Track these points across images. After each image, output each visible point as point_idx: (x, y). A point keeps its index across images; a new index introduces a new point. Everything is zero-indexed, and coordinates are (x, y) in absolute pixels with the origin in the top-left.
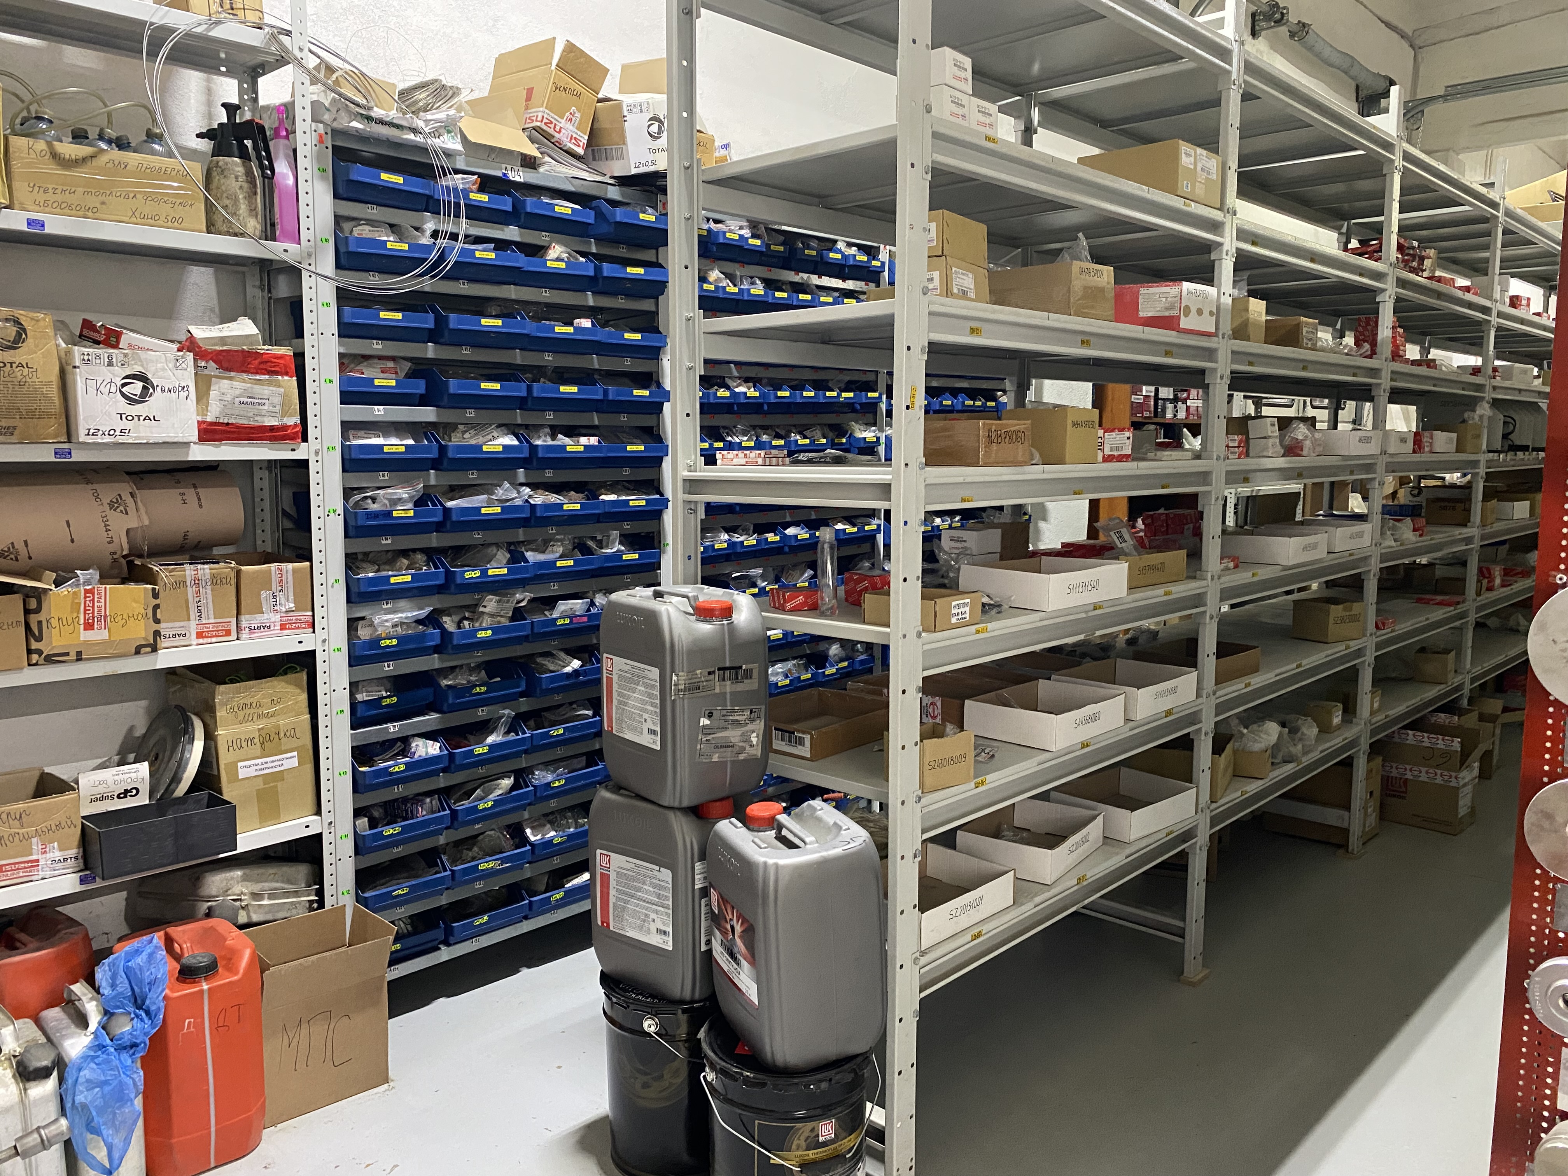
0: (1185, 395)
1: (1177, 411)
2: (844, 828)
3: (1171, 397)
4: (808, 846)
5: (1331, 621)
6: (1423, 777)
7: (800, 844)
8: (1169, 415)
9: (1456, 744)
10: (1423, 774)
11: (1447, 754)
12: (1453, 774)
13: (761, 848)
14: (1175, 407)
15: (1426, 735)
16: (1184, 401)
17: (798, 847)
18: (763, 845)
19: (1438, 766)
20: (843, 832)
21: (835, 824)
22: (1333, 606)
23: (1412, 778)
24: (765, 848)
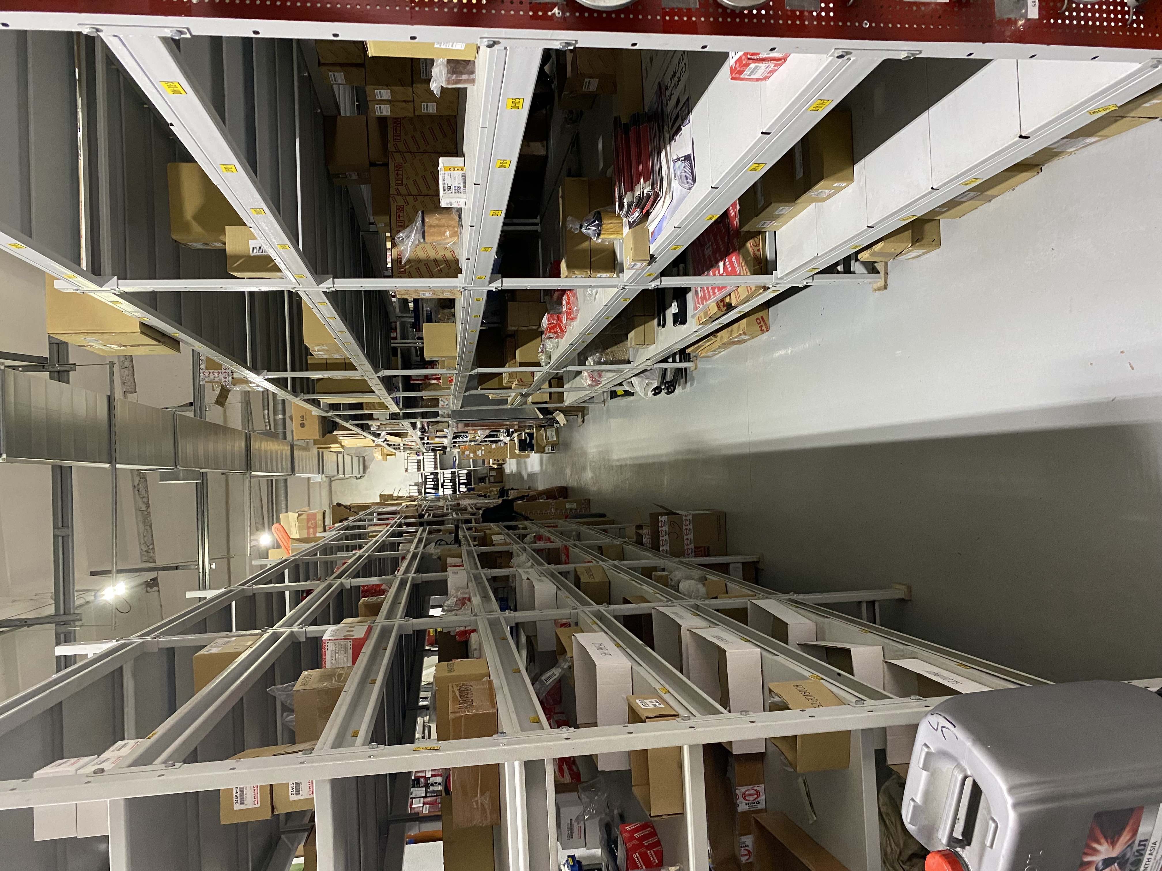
0: (422, 780)
1: (436, 783)
2: (926, 750)
3: (424, 789)
4: (969, 773)
5: (593, 580)
6: (691, 536)
7: (969, 783)
8: (440, 788)
9: (662, 519)
10: (689, 537)
11: (671, 524)
12: (684, 518)
13: (996, 828)
14: (432, 785)
15: (661, 539)
16: (427, 779)
17: (975, 784)
18: (992, 825)
19: (681, 529)
20: (933, 750)
21: (925, 768)
22: (582, 580)
23: (693, 545)
24: (994, 821)
